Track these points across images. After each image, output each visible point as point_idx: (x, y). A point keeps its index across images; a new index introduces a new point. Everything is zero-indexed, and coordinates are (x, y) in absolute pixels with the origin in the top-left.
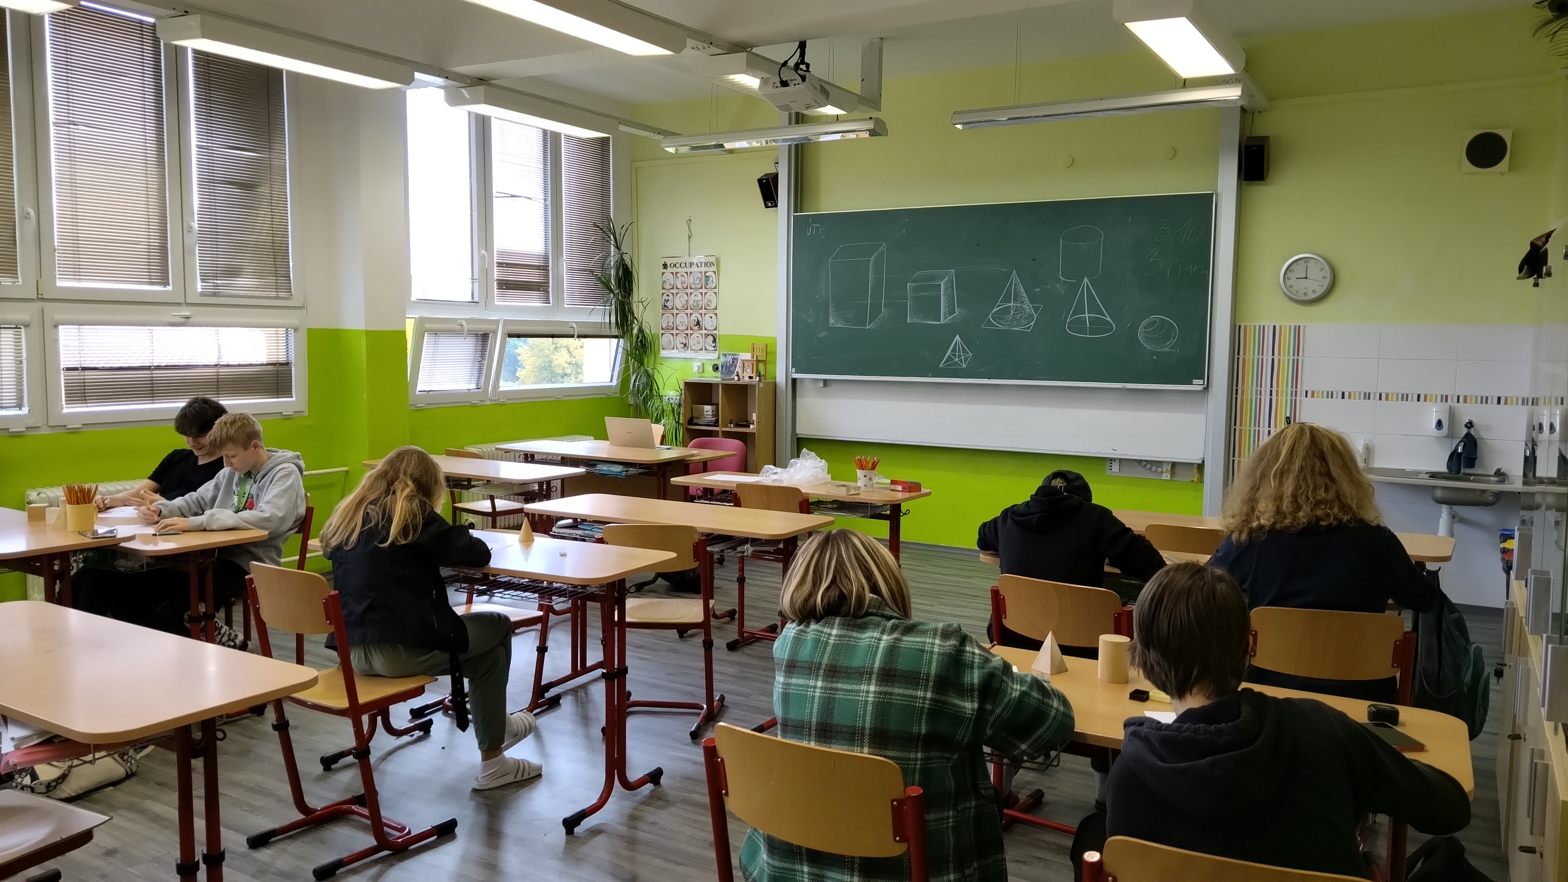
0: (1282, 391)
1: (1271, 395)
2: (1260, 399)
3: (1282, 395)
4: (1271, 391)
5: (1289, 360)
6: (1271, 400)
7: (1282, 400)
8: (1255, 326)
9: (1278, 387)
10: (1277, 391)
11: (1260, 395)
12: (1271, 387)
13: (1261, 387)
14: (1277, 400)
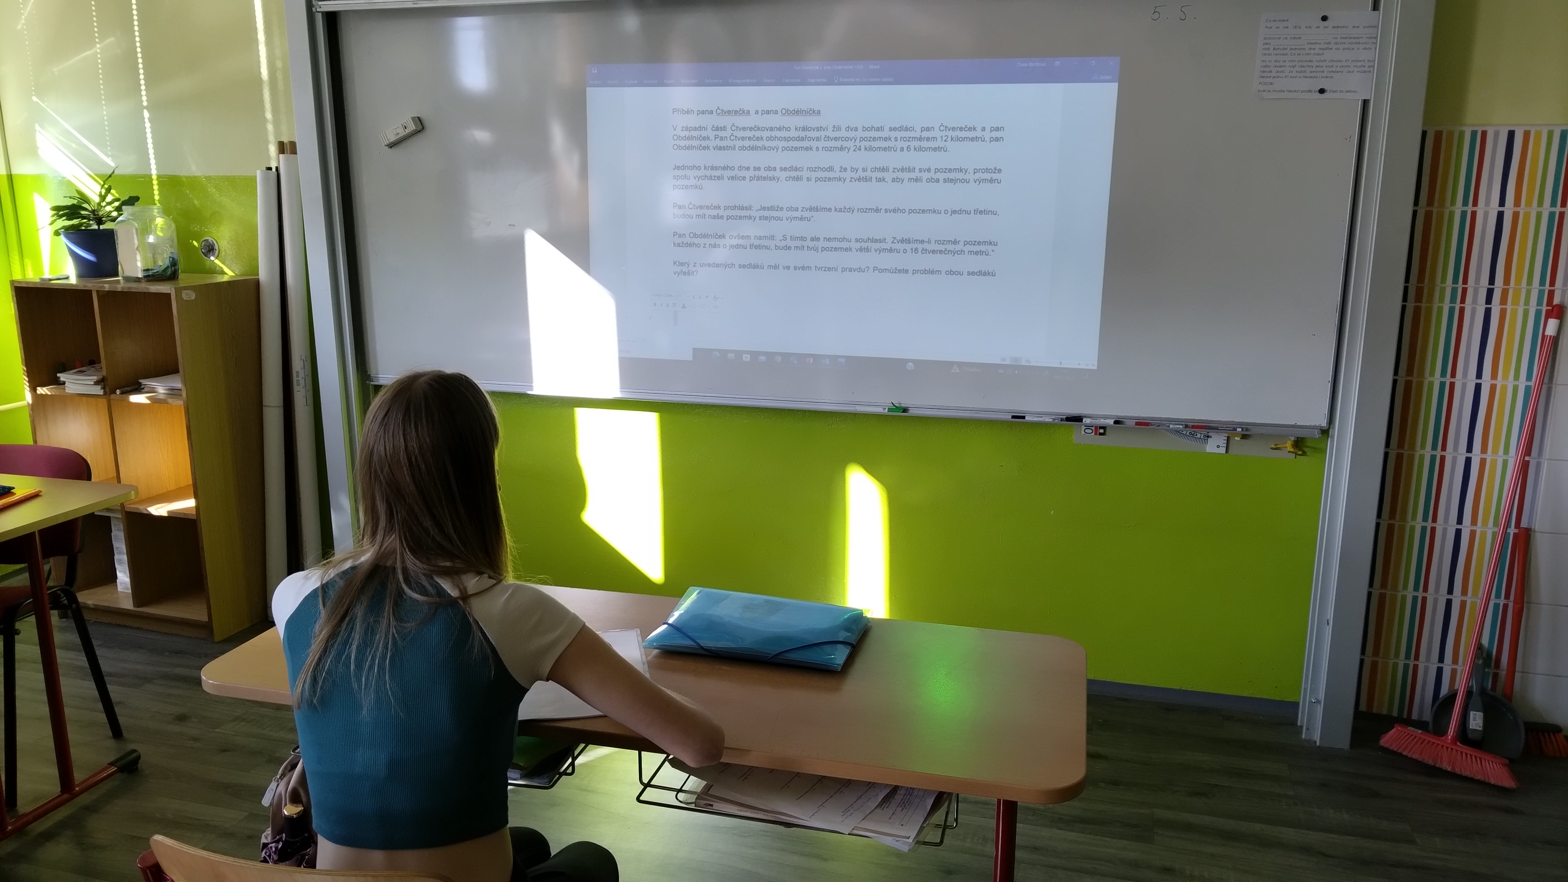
0: (1517, 292)
1: (1489, 300)
2: (1462, 310)
3: (1516, 302)
4: (1490, 293)
5: (1539, 216)
6: (1488, 313)
7: (1515, 312)
8: (1462, 134)
9: (1507, 281)
10: (1505, 293)
11: (1463, 301)
12: (1492, 280)
13: (1465, 281)
14: (1503, 313)
